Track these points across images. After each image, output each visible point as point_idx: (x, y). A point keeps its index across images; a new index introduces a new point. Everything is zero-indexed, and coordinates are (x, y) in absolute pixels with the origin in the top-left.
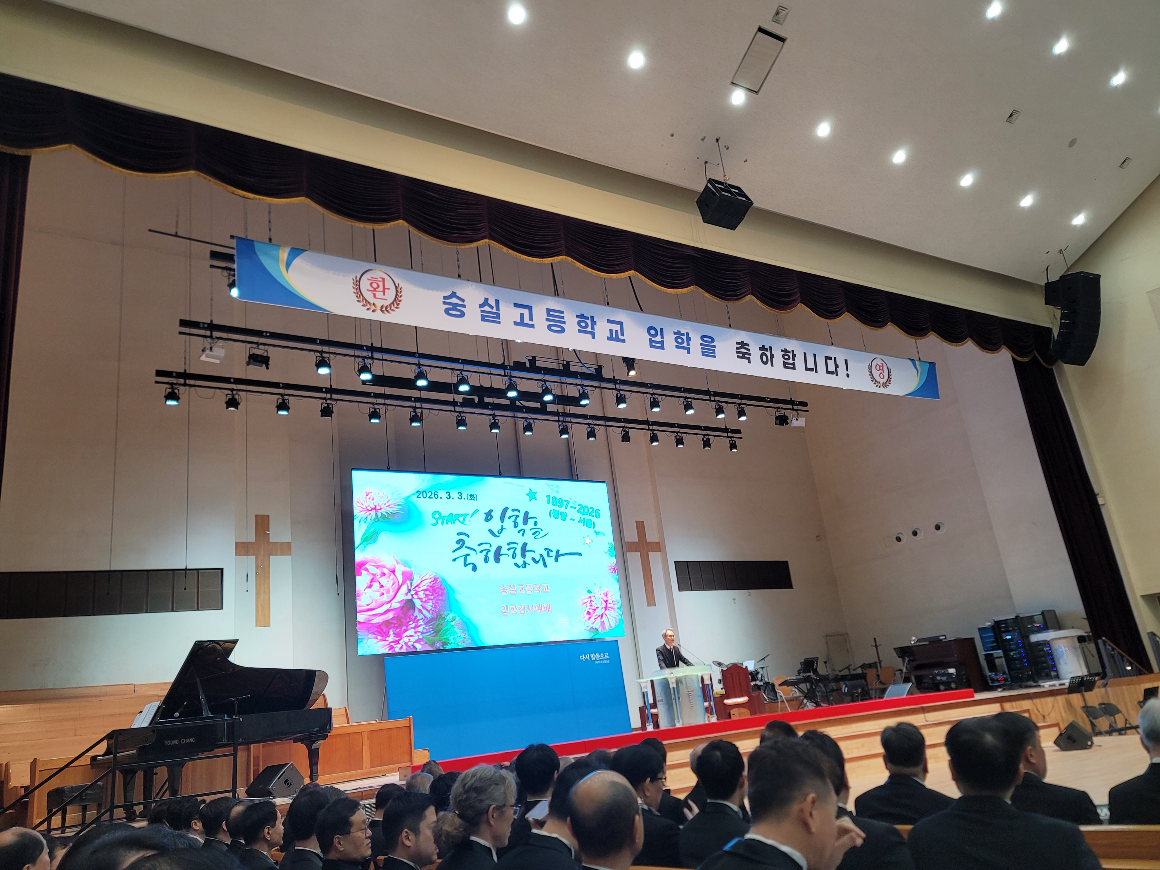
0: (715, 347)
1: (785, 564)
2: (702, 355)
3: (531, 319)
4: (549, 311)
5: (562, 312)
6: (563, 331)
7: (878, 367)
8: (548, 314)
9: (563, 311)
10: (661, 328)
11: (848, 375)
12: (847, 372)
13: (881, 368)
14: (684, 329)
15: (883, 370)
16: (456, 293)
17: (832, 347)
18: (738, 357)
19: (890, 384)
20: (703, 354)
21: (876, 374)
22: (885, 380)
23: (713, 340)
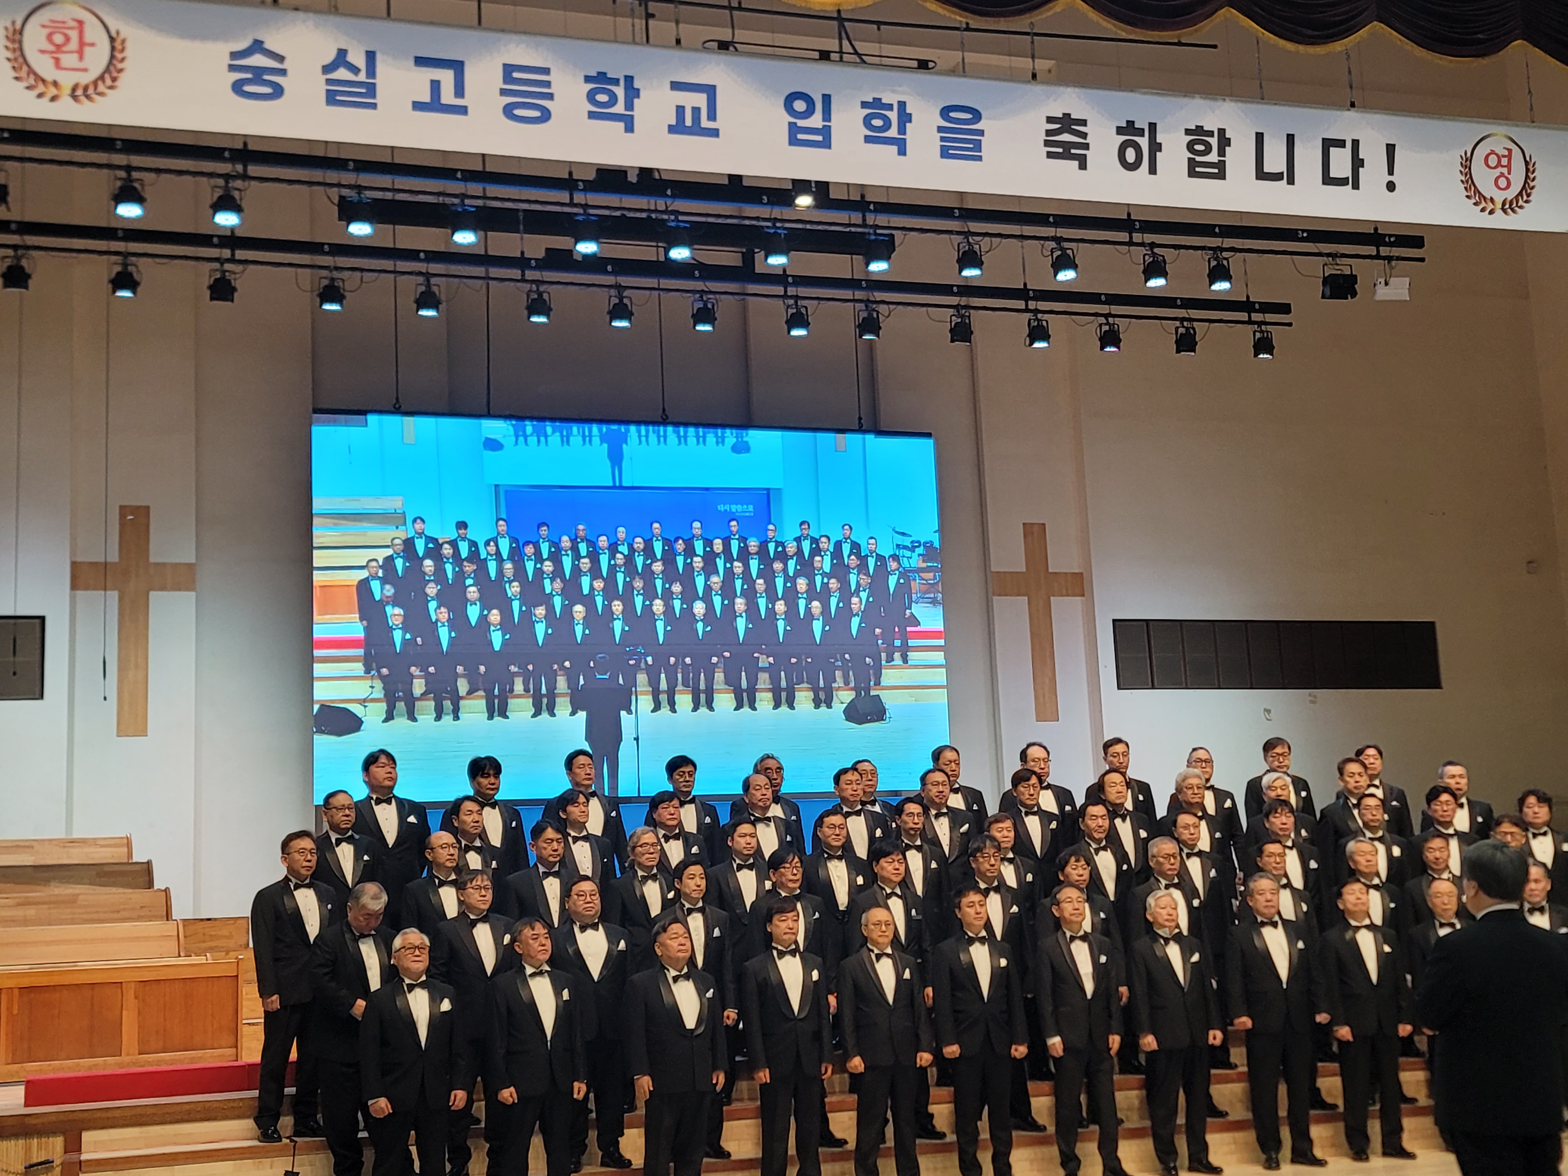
0: (981, 133)
1: (1429, 628)
2: (942, 156)
3: (460, 91)
4: (508, 69)
5: (546, 71)
6: (546, 116)
7: (1493, 160)
8: (508, 78)
9: (549, 69)
10: (824, 96)
11: (1391, 187)
12: (1391, 178)
13: (1504, 161)
14: (894, 91)
15: (1509, 167)
16: (262, 42)
17: (1352, 114)
18: (1050, 155)
19: (1527, 202)
20: (945, 153)
21: (1484, 179)
22: (1511, 194)
23: (977, 115)
